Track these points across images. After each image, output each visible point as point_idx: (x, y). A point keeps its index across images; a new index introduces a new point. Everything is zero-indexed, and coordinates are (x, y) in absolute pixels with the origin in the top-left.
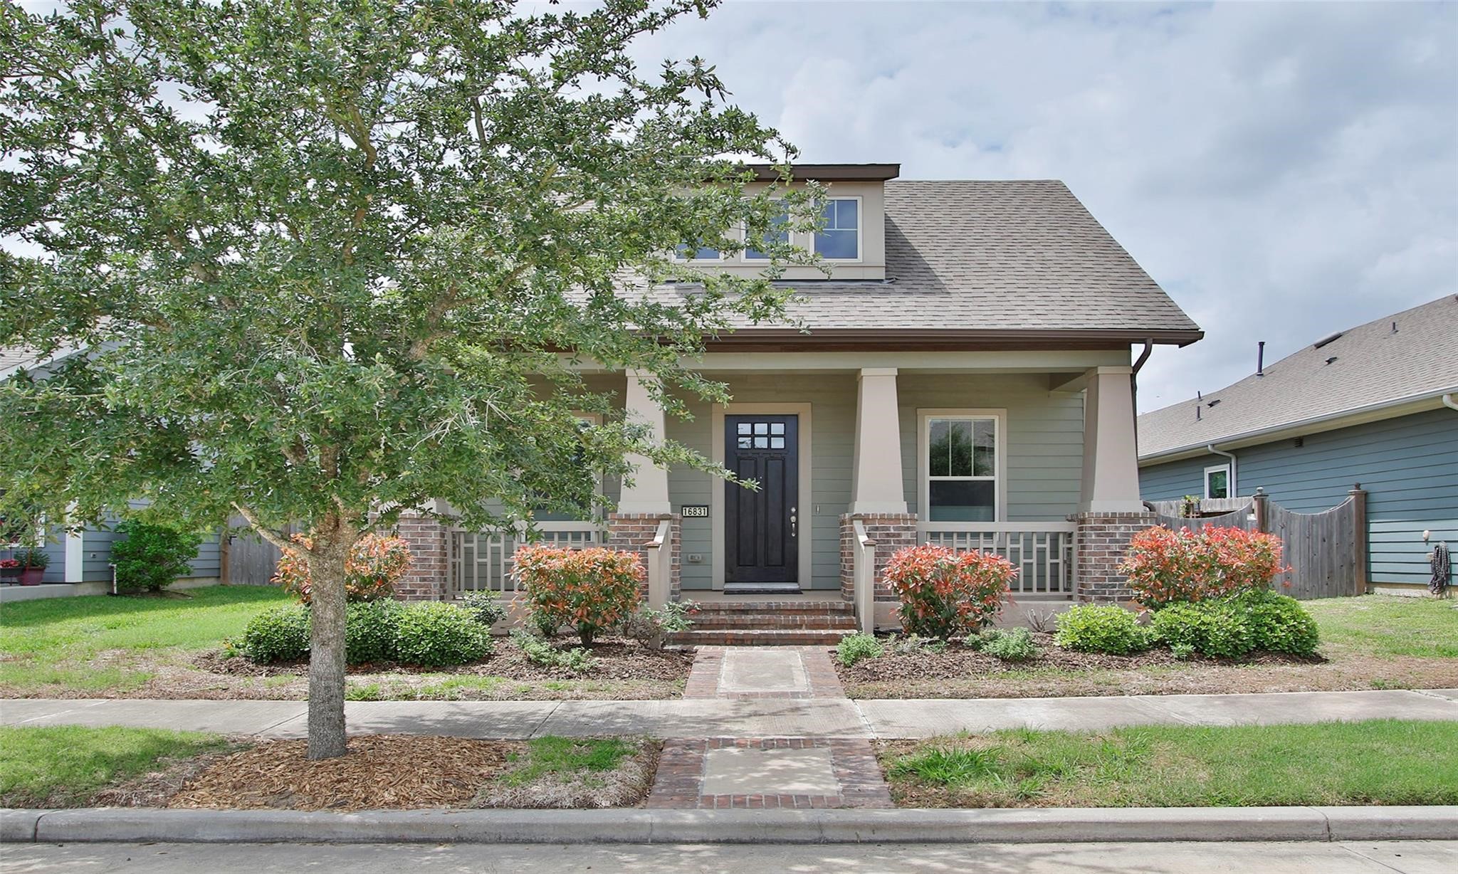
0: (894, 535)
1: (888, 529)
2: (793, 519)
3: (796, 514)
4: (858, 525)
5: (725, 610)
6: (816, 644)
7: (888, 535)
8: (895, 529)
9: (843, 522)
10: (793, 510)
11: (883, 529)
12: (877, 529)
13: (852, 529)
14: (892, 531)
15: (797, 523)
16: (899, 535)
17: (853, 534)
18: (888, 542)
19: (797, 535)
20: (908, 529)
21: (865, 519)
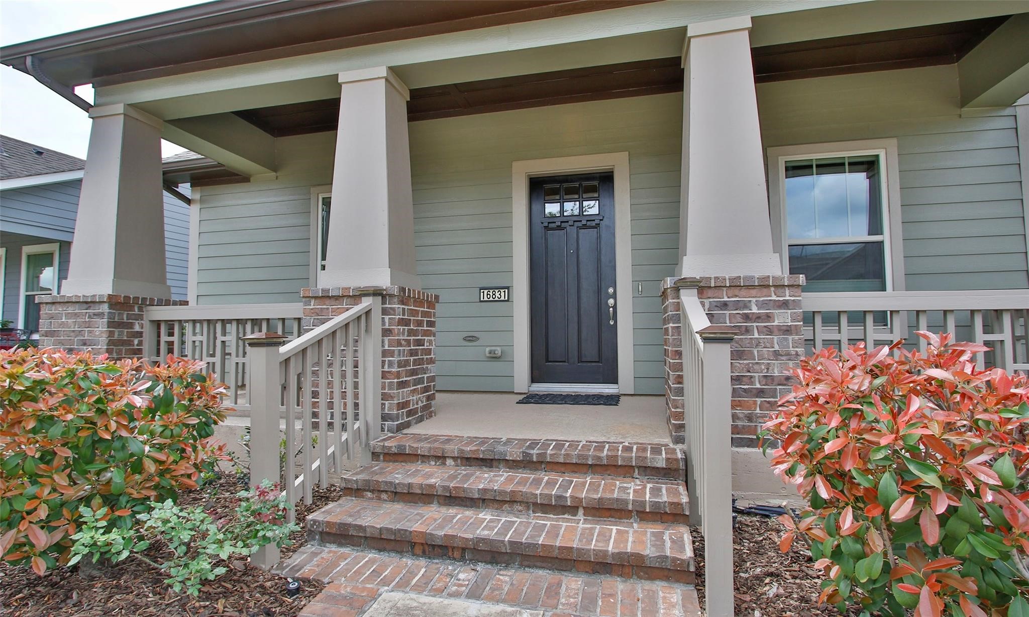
0: (758, 318)
1: (746, 305)
2: (611, 302)
3: (614, 296)
4: (690, 300)
5: (454, 458)
6: (595, 572)
7: (747, 317)
8: (760, 305)
9: (664, 295)
10: (611, 290)
11: (737, 305)
12: (725, 305)
13: (678, 306)
14: (755, 310)
15: (615, 307)
16: (768, 317)
17: (679, 316)
18: (748, 330)
19: (616, 322)
20: (785, 305)
21: (702, 287)
